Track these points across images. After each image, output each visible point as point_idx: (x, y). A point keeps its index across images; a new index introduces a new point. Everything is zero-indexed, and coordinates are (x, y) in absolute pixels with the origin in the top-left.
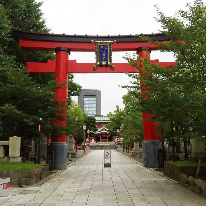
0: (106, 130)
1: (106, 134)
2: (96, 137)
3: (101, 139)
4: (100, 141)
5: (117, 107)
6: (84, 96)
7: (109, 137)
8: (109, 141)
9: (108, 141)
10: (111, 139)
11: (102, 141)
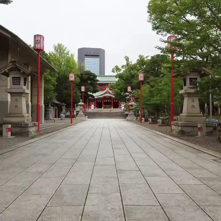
0: (110, 93)
1: (110, 98)
2: (97, 102)
3: (103, 105)
4: (103, 108)
5: (127, 59)
6: (86, 55)
7: (113, 102)
8: (114, 108)
9: (112, 108)
10: (116, 106)
11: (105, 108)
